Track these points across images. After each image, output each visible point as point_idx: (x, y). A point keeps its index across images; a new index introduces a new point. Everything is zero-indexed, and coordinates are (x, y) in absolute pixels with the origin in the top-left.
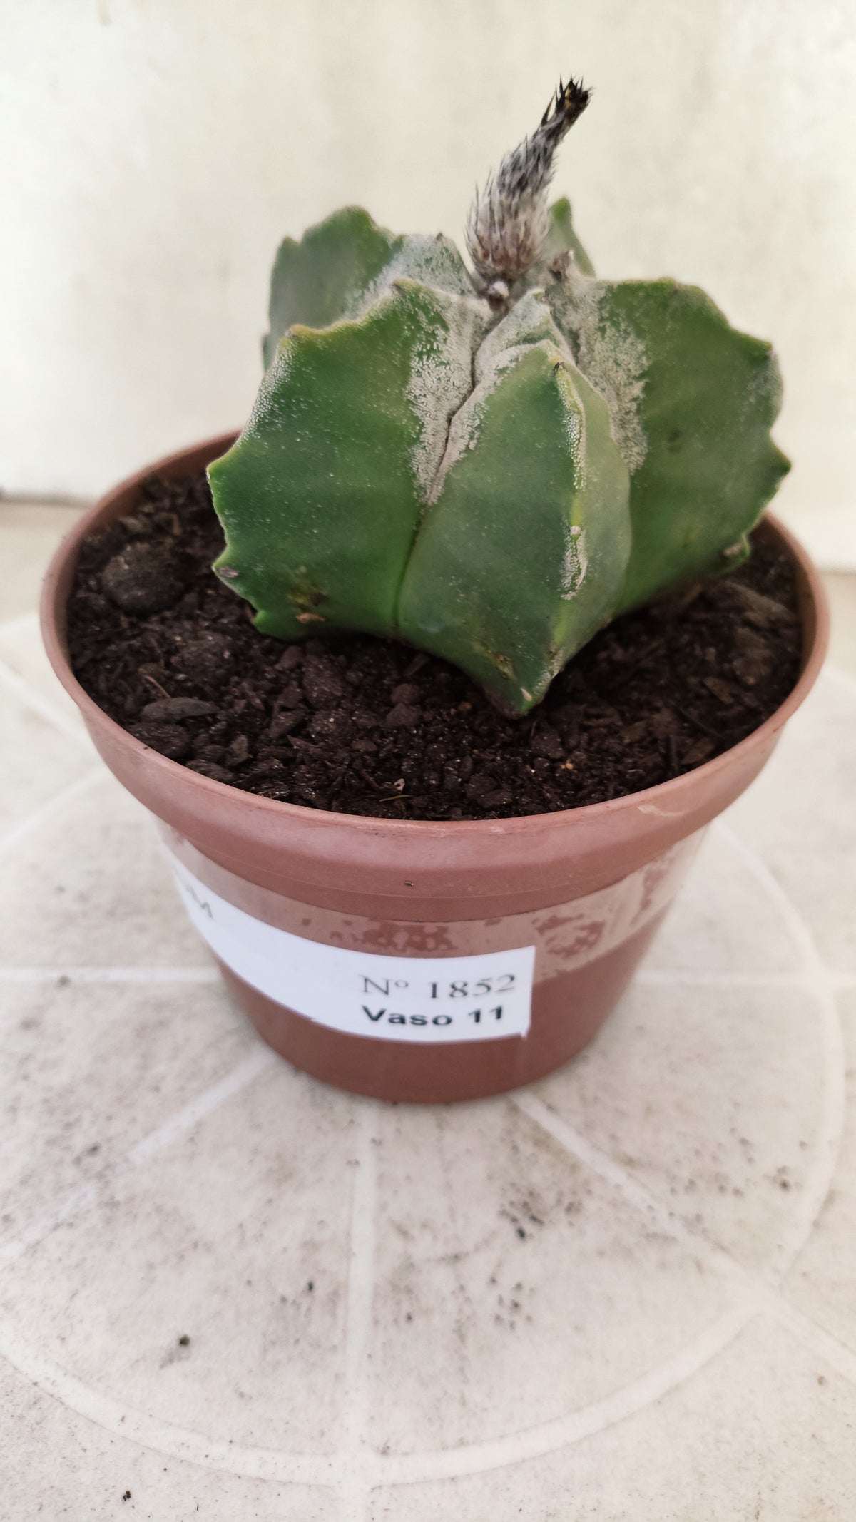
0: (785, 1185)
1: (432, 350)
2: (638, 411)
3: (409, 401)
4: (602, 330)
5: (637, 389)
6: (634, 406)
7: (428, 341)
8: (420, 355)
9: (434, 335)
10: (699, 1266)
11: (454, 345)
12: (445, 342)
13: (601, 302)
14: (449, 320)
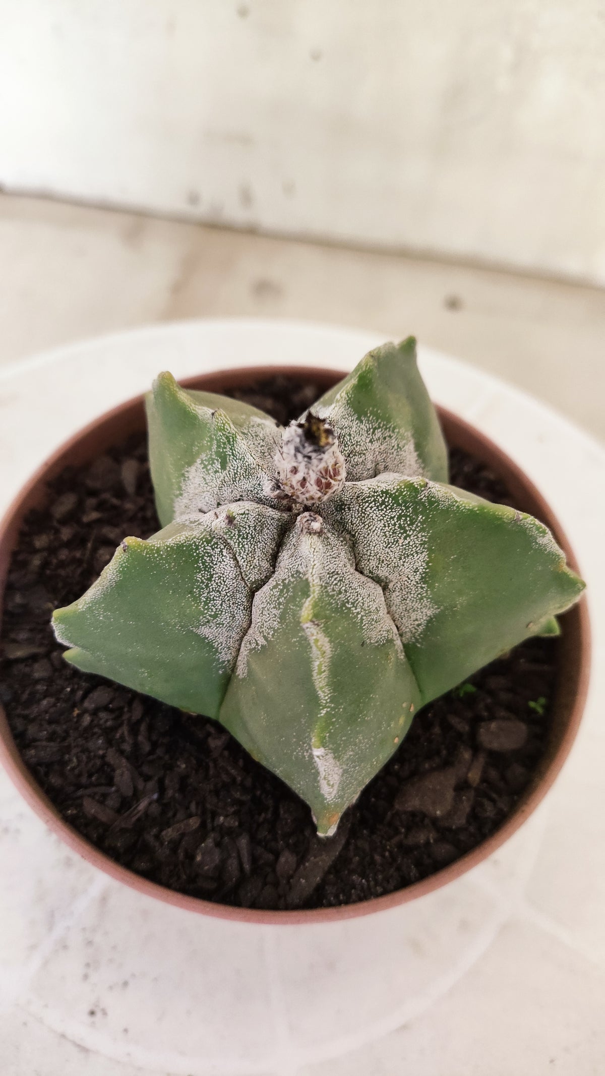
0: (92, 1013)
3: (183, 476)
8: (202, 462)
10: (33, 947)
11: (220, 479)
12: (216, 472)
13: (298, 572)
14: (232, 464)
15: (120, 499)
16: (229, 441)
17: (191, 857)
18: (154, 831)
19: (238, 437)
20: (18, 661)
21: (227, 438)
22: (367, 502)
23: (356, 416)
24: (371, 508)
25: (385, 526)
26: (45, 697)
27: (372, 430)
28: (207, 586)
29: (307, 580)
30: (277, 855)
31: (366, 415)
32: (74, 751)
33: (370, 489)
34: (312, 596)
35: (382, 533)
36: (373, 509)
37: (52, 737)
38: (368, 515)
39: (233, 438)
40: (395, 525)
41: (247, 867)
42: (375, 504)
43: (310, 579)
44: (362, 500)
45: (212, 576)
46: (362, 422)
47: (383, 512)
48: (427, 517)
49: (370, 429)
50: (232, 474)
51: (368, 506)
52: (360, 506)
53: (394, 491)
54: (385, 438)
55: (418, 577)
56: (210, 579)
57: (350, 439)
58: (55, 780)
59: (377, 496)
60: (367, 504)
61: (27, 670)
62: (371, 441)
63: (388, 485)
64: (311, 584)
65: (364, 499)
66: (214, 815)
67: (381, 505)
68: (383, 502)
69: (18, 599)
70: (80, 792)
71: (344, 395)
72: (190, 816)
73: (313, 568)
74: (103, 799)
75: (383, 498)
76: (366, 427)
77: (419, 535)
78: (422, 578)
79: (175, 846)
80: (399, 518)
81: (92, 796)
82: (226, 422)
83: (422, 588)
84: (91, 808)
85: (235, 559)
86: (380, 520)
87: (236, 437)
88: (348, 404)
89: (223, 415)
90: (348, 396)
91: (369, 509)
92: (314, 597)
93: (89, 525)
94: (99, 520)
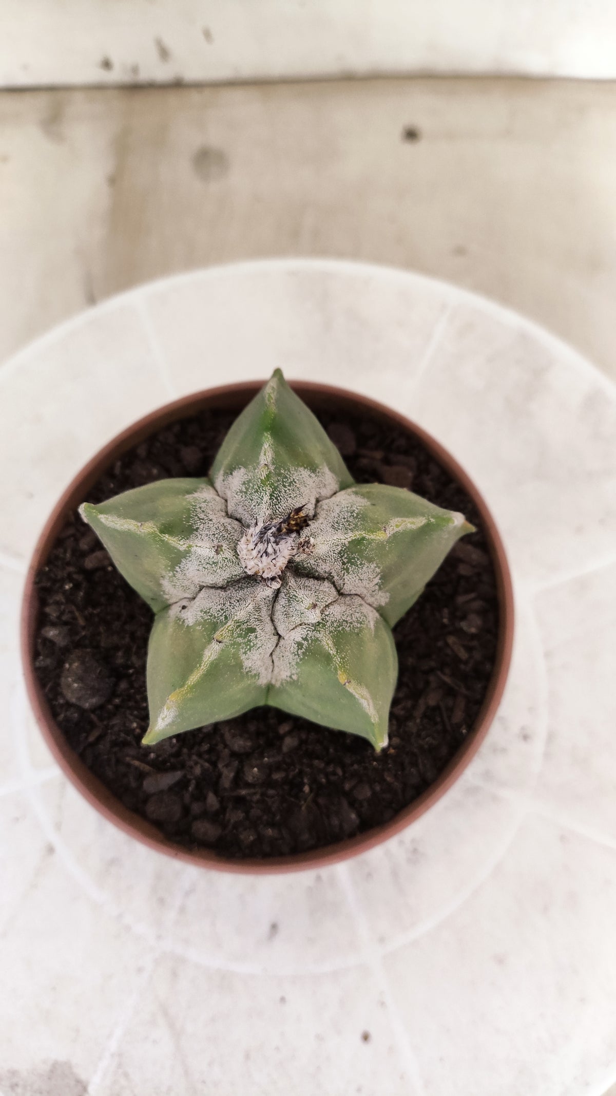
1: (251, 647)
2: (380, 589)
3: (247, 673)
4: (347, 570)
5: (377, 580)
6: (377, 587)
7: (246, 646)
8: (245, 653)
9: (250, 641)
11: (261, 633)
12: (256, 637)
13: (340, 553)
14: (253, 624)
15: (189, 781)
16: (239, 626)
17: (473, 637)
18: (462, 667)
19: (235, 619)
20: (359, 815)
21: (237, 628)
22: (275, 511)
23: (195, 532)
24: (279, 508)
25: (290, 497)
26: (385, 780)
27: (202, 521)
28: (351, 623)
29: (349, 542)
30: (461, 577)
31: (191, 526)
32: (421, 742)
33: (268, 509)
34: (364, 535)
35: (295, 499)
36: (280, 506)
37: (414, 764)
38: (284, 510)
39: (237, 623)
40: (289, 489)
41: (472, 595)
42: (277, 505)
43: (350, 540)
44: (274, 515)
45: (344, 621)
46: (198, 528)
47: (282, 498)
48: (281, 466)
49: (201, 522)
50: (257, 623)
51: (278, 510)
52: (278, 517)
53: (271, 489)
54: (203, 511)
55: (313, 475)
56: (347, 622)
57: (217, 534)
58: (444, 751)
59: (273, 503)
60: (277, 511)
61: (365, 804)
62: (211, 520)
63: (266, 494)
64: (354, 538)
65: (274, 513)
66: (444, 626)
67: (278, 500)
68: (276, 498)
69: (305, 837)
70: (449, 728)
71: (181, 543)
72: (447, 645)
73: (340, 539)
74: (451, 710)
75: (274, 498)
76: (200, 525)
77: (292, 472)
78: (313, 472)
79: (469, 649)
80: (285, 486)
81: (449, 718)
82: (227, 629)
83: (319, 472)
84: (459, 715)
85: (330, 604)
86: (287, 500)
87: (236, 620)
88: (187, 539)
89: (221, 633)
90: (181, 539)
91: (280, 510)
92: (365, 533)
93: (222, 801)
94: (216, 793)
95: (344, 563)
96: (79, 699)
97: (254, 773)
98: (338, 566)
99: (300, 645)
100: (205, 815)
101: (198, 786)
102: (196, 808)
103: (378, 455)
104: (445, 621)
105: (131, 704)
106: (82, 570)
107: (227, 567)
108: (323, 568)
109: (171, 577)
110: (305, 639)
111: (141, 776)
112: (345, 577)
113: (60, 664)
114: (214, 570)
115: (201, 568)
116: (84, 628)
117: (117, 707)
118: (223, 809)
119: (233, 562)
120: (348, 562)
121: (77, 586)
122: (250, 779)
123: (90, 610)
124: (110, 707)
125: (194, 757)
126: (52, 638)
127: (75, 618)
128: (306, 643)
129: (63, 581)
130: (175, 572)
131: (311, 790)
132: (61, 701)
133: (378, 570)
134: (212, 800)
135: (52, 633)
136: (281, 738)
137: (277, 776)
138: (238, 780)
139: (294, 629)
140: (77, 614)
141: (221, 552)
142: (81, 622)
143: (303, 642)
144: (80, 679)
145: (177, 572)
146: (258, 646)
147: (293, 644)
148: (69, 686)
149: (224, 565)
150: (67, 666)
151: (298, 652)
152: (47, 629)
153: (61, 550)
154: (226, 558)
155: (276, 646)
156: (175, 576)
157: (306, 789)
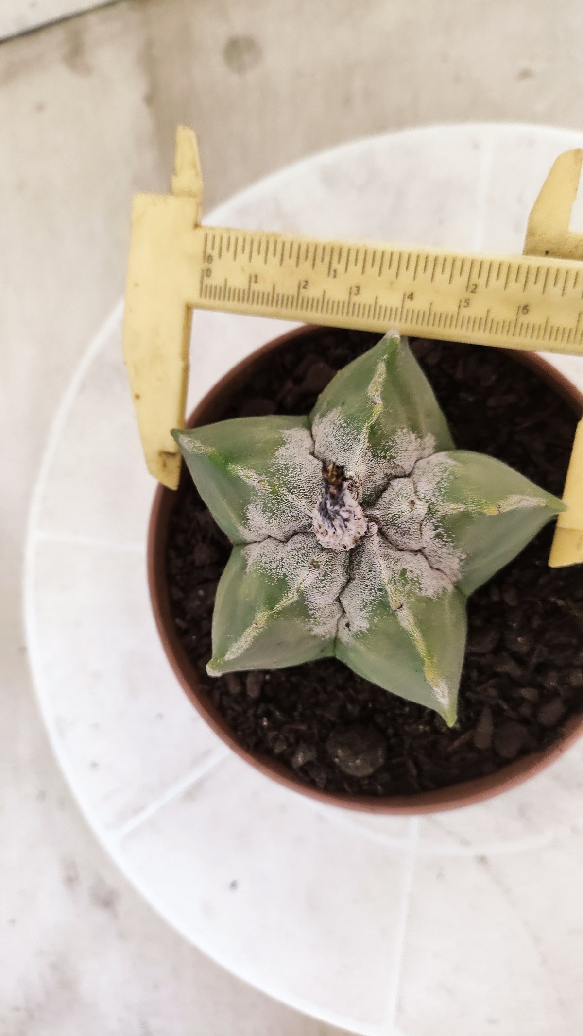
1: (418, 581)
2: (421, 437)
3: (438, 598)
4: (392, 457)
5: (413, 436)
6: (419, 440)
7: (415, 585)
8: (421, 589)
9: (412, 579)
11: (410, 565)
12: (411, 572)
13: (374, 456)
14: (398, 568)
15: (498, 705)
16: (395, 581)
17: (499, 381)
18: (523, 404)
19: (386, 581)
21: (396, 584)
22: (305, 495)
23: (287, 579)
24: (304, 490)
25: (299, 475)
27: (278, 568)
28: (442, 479)
29: (369, 442)
31: (279, 579)
33: (300, 501)
34: (369, 425)
35: (303, 472)
36: (303, 489)
38: (307, 487)
39: (391, 582)
40: (291, 473)
42: (300, 490)
43: (367, 440)
44: (308, 498)
45: (436, 484)
46: (284, 574)
47: (296, 483)
48: (266, 470)
49: (279, 569)
50: (399, 564)
51: (305, 492)
52: (312, 496)
53: (284, 488)
54: (270, 562)
55: (287, 446)
56: (439, 482)
57: (298, 559)
59: (297, 494)
60: (305, 493)
62: (282, 559)
63: (286, 495)
64: (367, 436)
65: (306, 498)
66: (476, 403)
67: (296, 488)
68: (294, 488)
71: (291, 596)
72: (494, 409)
73: (362, 448)
75: (293, 490)
76: (282, 571)
77: (277, 462)
78: (285, 444)
79: (510, 390)
80: (287, 475)
82: (393, 593)
83: (287, 440)
85: (415, 488)
86: (300, 479)
87: (388, 582)
88: (290, 588)
89: (394, 601)
90: (288, 595)
91: (306, 491)
92: (369, 423)
93: (532, 685)
94: (522, 686)
95: (384, 457)
96: (372, 765)
97: (521, 643)
98: (384, 464)
99: (438, 536)
100: (536, 707)
101: (507, 699)
102: (526, 710)
103: (289, 385)
104: (471, 399)
105: (400, 720)
106: (257, 702)
107: (334, 566)
108: (379, 479)
109: (315, 622)
110: (437, 527)
111: (470, 746)
112: (397, 462)
113: (332, 766)
114: (330, 579)
115: (322, 590)
116: (310, 728)
117: (396, 735)
118: (540, 687)
119: (332, 557)
120: (386, 453)
121: (269, 715)
122: (525, 649)
123: (296, 714)
124: (393, 741)
125: (479, 689)
126: (305, 762)
127: (297, 731)
128: (440, 529)
129: (258, 725)
130: (313, 616)
131: (563, 599)
132: (366, 782)
133: (405, 430)
134: (527, 693)
135: (300, 759)
136: (502, 602)
137: (536, 623)
138: (520, 660)
139: (421, 534)
140: (295, 727)
141: (319, 563)
142: (303, 727)
143: (437, 531)
144: (356, 755)
145: (313, 614)
146: (420, 574)
147: (435, 542)
148: (357, 768)
149: (331, 567)
150: (337, 760)
151: (443, 541)
152: (294, 761)
153: (230, 712)
154: (327, 561)
155: (426, 558)
156: (315, 618)
157: (560, 602)
